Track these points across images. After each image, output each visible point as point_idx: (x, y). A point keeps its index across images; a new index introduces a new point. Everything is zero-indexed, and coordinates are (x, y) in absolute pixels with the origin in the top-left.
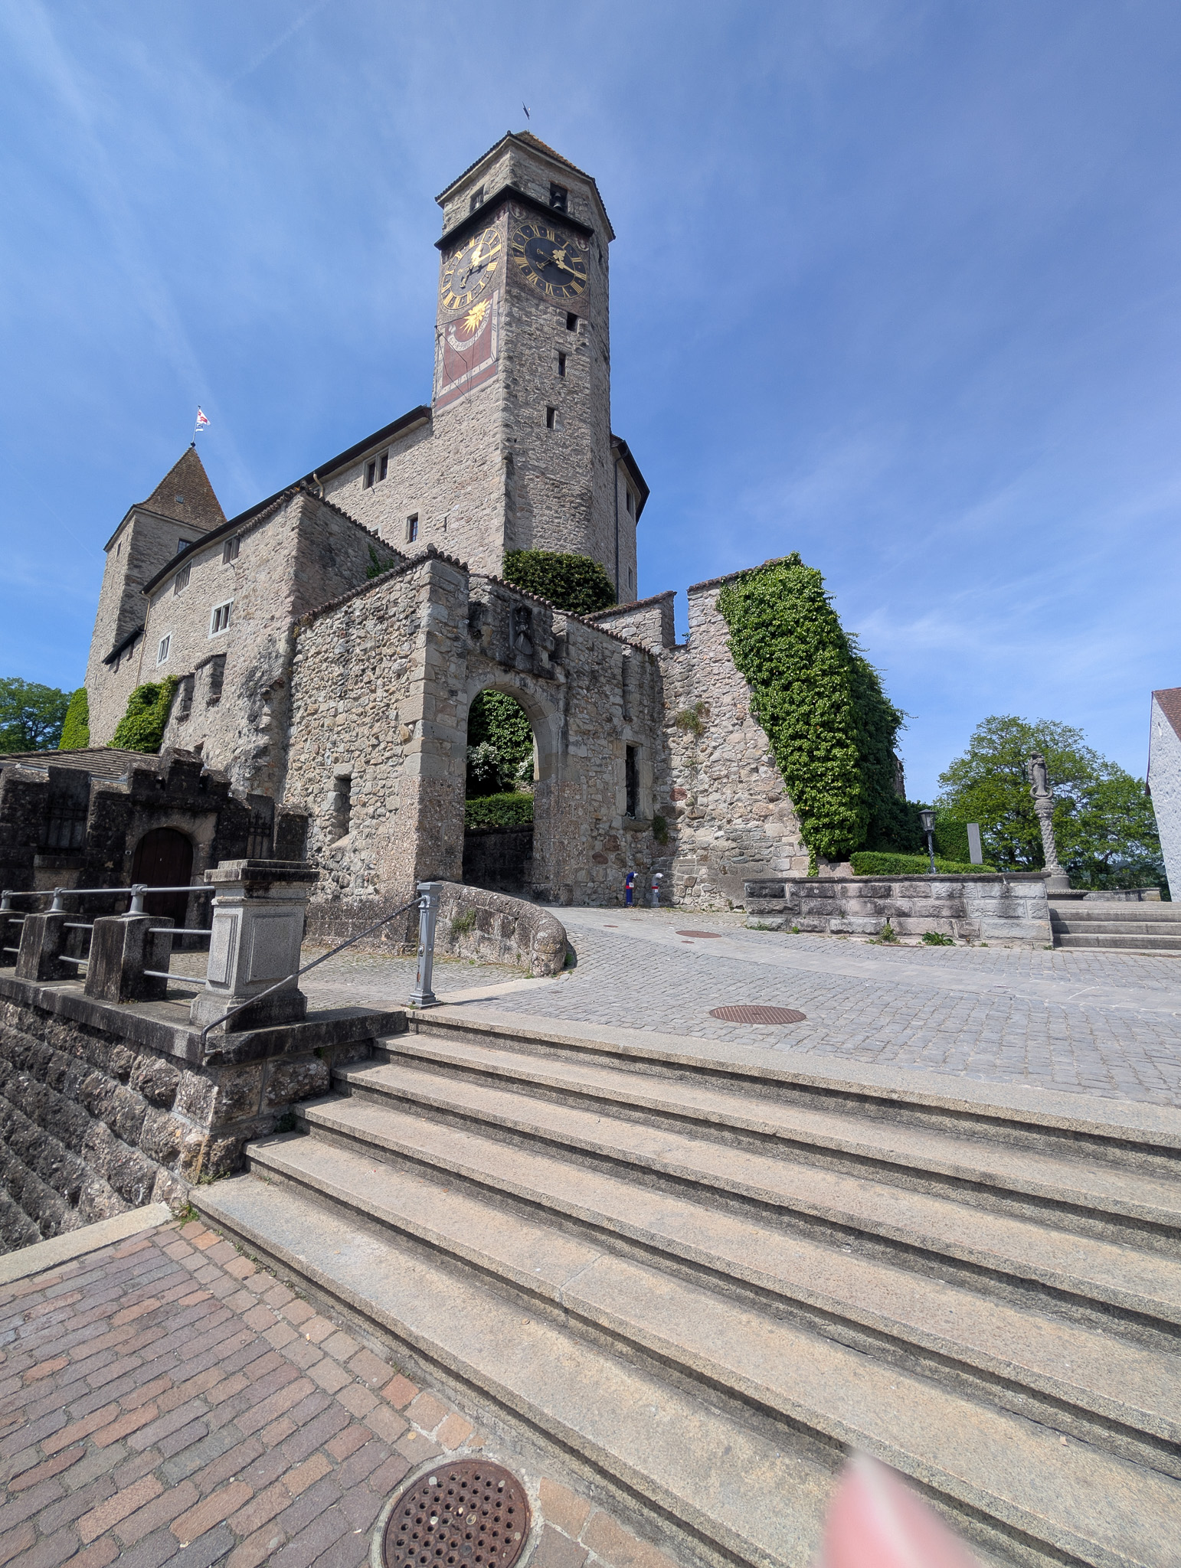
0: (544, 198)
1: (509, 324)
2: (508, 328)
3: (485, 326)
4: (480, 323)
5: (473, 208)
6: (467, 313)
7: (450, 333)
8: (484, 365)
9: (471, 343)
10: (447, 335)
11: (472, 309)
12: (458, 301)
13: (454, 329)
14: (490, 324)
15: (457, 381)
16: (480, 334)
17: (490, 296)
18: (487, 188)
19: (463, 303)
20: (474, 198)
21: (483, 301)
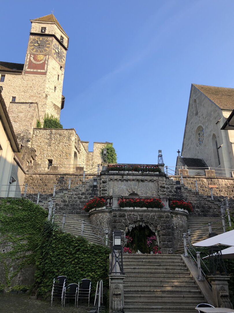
0: (59, 38)
3: (43, 62)
4: (42, 60)
5: (42, 30)
6: (38, 55)
7: (31, 56)
8: (42, 71)
9: (38, 63)
10: (30, 56)
11: (39, 55)
12: (34, 50)
13: (33, 56)
14: (45, 62)
15: (33, 70)
16: (41, 63)
17: (46, 55)
18: (47, 29)
19: (37, 51)
20: (42, 28)
21: (43, 55)
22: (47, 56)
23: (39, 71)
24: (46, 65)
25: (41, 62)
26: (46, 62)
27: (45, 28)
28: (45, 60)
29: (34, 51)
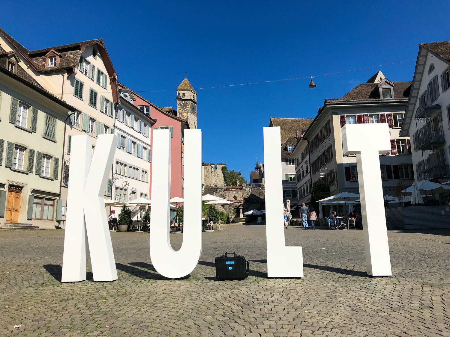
0: (192, 98)
5: (183, 96)
6: (183, 113)
9: (184, 118)
10: (179, 114)
12: (181, 110)
18: (186, 94)
19: (182, 111)
20: (183, 94)
21: (186, 113)
22: (188, 113)
24: (188, 120)
25: (186, 118)
26: (188, 118)
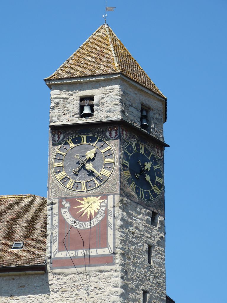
1: (122, 227)
2: (121, 230)
3: (100, 219)
4: (96, 214)
6: (81, 198)
7: (63, 206)
8: (101, 252)
9: (86, 226)
10: (61, 206)
11: (86, 197)
12: (70, 184)
13: (68, 205)
14: (105, 219)
15: (74, 252)
16: (96, 223)
17: (104, 197)
18: (97, 100)
19: (77, 184)
20: (82, 99)
21: (97, 196)
22: (110, 198)
23: (93, 252)
24: (110, 232)
26: (110, 220)
27: (91, 98)
28: (106, 212)
29: (68, 186)
